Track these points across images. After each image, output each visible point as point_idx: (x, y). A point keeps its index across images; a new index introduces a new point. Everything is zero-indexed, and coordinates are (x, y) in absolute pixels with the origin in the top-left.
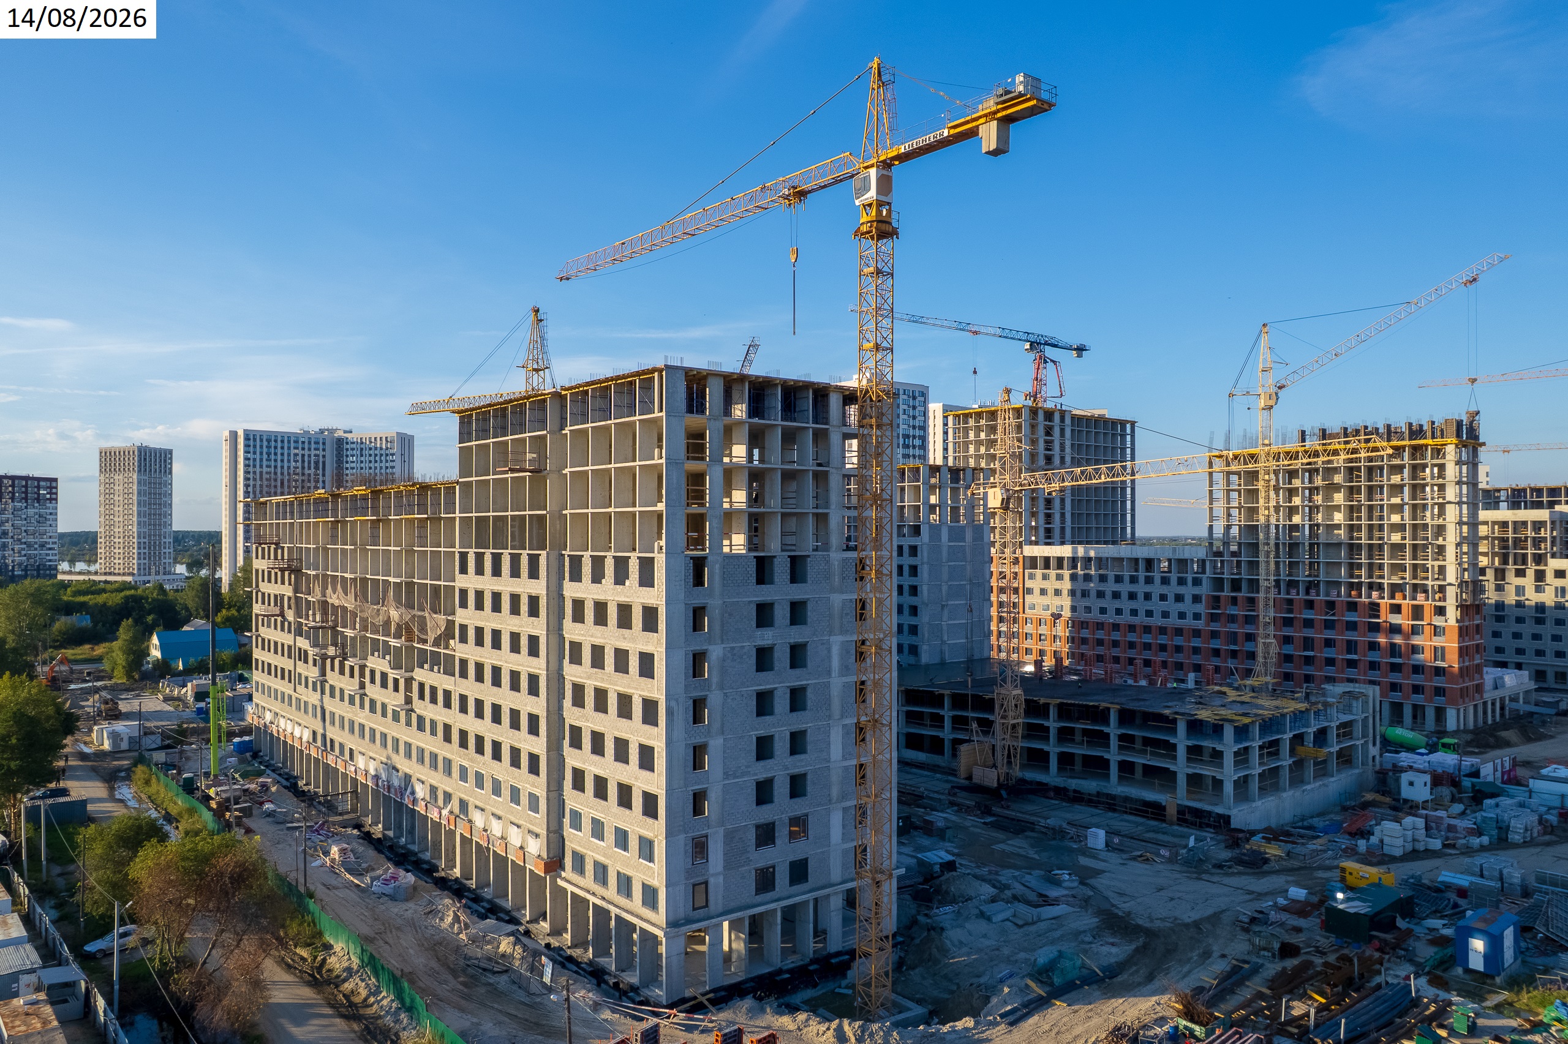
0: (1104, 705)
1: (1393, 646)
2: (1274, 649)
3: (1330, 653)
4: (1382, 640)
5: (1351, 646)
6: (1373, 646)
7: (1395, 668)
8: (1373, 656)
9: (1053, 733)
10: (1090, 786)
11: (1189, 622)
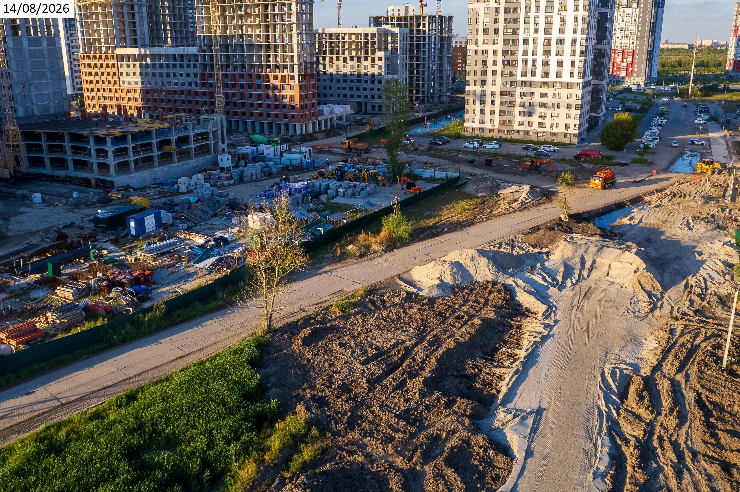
1: (275, 95)
2: (223, 100)
4: (270, 93)
5: (259, 97)
6: (268, 96)
7: (277, 106)
8: (268, 101)
9: (45, 148)
10: (61, 173)
11: (193, 88)
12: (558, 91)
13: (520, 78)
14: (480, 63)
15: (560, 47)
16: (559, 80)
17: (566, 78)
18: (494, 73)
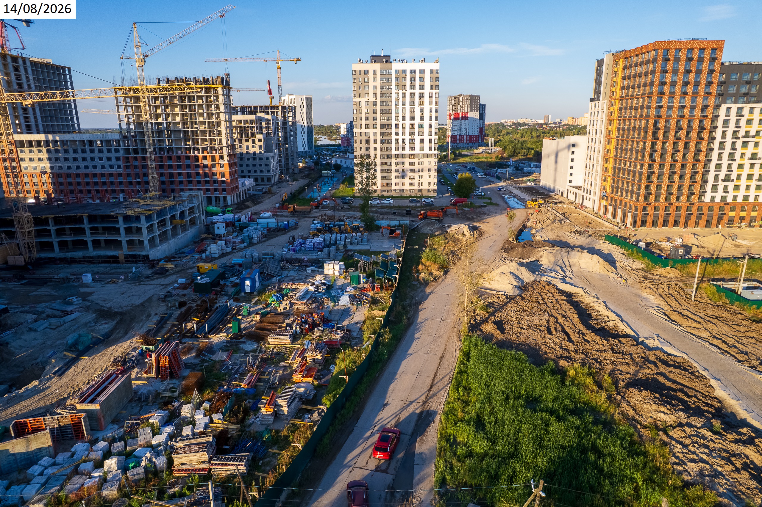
0: (79, 214)
1: (205, 173)
2: (157, 179)
3: (181, 179)
4: (201, 171)
5: (189, 175)
6: (198, 174)
7: (207, 182)
8: (198, 178)
9: (53, 232)
10: (79, 254)
11: (115, 170)
12: (422, 160)
13: (394, 152)
14: (364, 142)
15: (421, 129)
16: (422, 152)
17: (426, 151)
18: (375, 149)
